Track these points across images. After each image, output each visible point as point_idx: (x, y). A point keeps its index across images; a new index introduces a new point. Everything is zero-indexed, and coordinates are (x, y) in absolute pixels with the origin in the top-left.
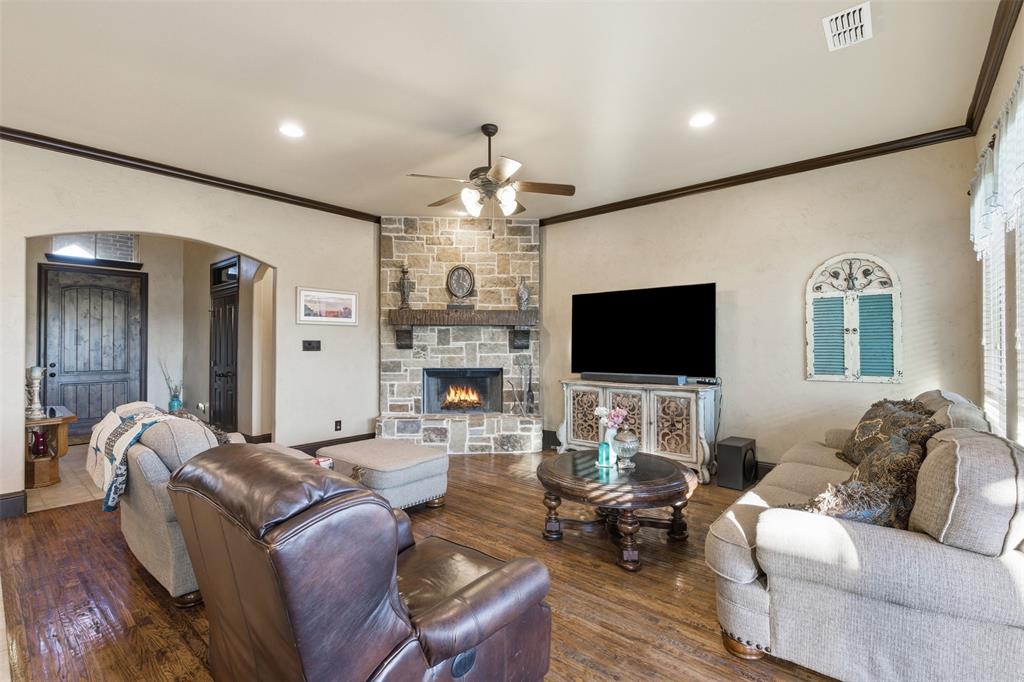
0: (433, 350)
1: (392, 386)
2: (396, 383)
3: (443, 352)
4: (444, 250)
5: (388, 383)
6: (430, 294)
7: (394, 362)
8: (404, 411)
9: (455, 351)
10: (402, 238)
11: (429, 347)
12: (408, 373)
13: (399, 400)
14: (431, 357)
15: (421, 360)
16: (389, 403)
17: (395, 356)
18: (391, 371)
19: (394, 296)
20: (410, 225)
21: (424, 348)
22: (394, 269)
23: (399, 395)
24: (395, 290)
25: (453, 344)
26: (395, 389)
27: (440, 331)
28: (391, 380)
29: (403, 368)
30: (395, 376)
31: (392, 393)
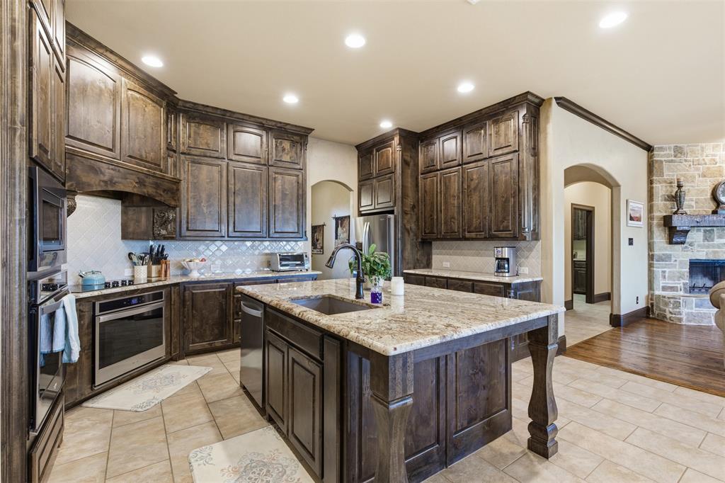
0: (699, 246)
1: (664, 272)
2: (667, 270)
3: (708, 247)
4: (708, 168)
5: (660, 270)
6: (696, 202)
7: (667, 254)
8: (674, 291)
9: (719, 246)
10: (672, 161)
11: (696, 244)
12: (677, 263)
13: (670, 283)
14: (698, 251)
15: (689, 253)
16: (661, 285)
17: (666, 249)
18: (663, 261)
19: (665, 205)
20: (678, 151)
21: (691, 245)
22: (664, 184)
23: (670, 278)
24: (666, 200)
25: (717, 241)
26: (667, 275)
27: (705, 231)
28: (662, 268)
29: (673, 259)
30: (666, 264)
31: (664, 277)
